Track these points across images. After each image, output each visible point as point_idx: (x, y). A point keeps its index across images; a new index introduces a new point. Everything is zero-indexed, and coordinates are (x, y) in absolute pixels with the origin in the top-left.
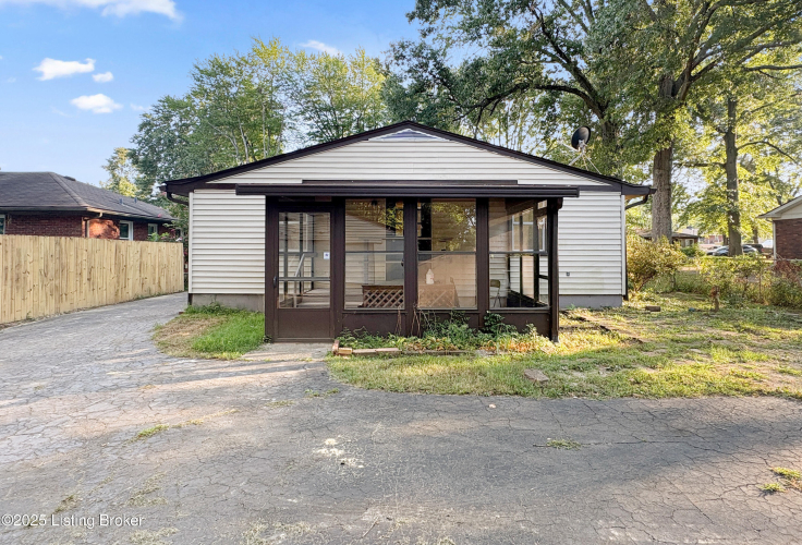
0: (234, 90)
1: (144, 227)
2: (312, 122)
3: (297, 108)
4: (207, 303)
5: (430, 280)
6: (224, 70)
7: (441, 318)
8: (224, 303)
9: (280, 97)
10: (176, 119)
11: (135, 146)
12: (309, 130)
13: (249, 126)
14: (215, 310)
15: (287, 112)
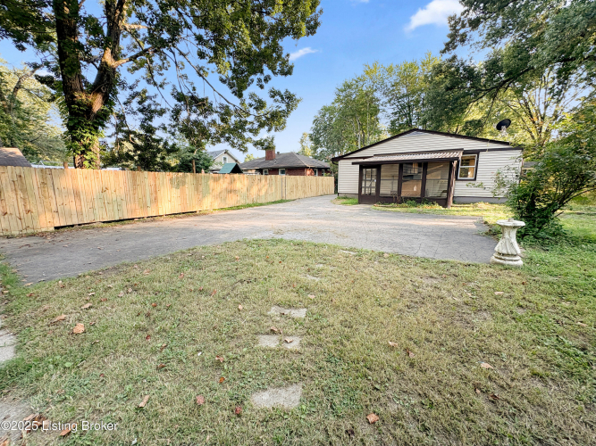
0: (354, 96)
1: (321, 171)
2: (395, 106)
3: (386, 99)
4: (343, 196)
5: (415, 189)
6: (349, 87)
7: (406, 199)
8: (348, 196)
9: (377, 95)
10: (327, 116)
11: (312, 132)
12: (392, 111)
13: (360, 114)
14: (345, 198)
15: (381, 102)
